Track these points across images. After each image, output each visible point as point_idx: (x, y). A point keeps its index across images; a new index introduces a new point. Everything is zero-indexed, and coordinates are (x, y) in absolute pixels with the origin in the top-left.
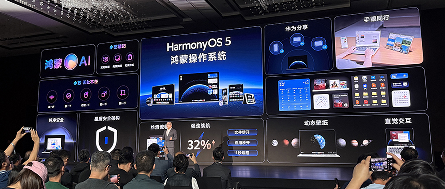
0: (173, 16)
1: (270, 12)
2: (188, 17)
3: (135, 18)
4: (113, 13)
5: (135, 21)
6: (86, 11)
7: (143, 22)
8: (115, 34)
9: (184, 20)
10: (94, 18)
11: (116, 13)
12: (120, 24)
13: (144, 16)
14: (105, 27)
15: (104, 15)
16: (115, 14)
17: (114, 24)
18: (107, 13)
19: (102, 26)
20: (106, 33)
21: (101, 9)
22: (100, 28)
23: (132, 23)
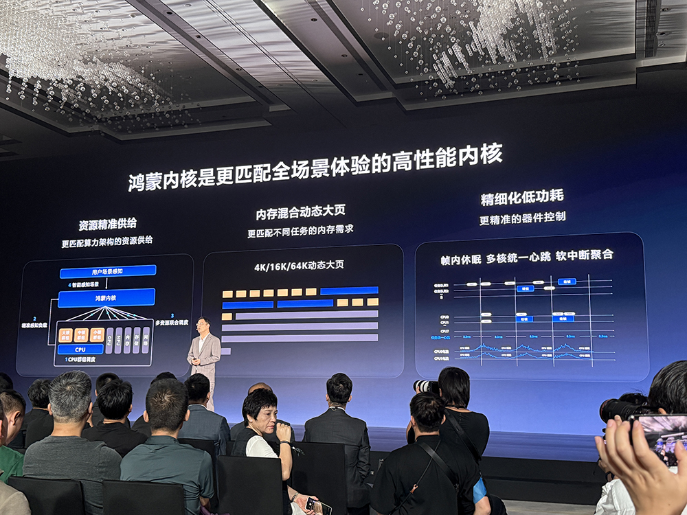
0: (249, 99)
1: (460, 94)
2: (280, 101)
3: (167, 103)
4: (119, 92)
5: (166, 108)
6: (61, 86)
8: (122, 138)
9: (272, 108)
10: (79, 102)
11: (126, 91)
13: (186, 100)
14: (100, 121)
15: (99, 96)
17: (120, 115)
18: (104, 90)
19: (94, 119)
20: (103, 134)
21: (94, 82)
22: (91, 123)
23: (158, 114)
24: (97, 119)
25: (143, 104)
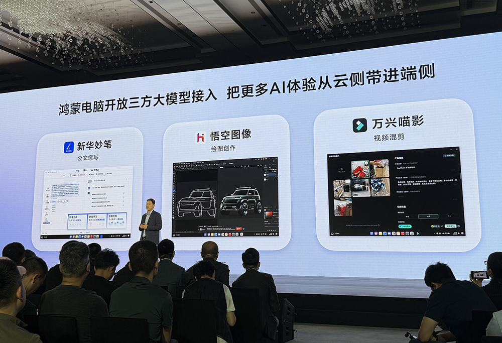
0: (186, 44)
1: (335, 37)
2: (208, 46)
3: (129, 49)
5: (129, 52)
6: (55, 38)
9: (203, 51)
10: (68, 49)
11: (101, 41)
12: (106, 58)
13: (142, 46)
15: (82, 45)
16: (98, 42)
17: (97, 58)
18: (86, 41)
19: (79, 61)
20: (85, 71)
21: (78, 35)
23: (123, 57)
25: (113, 50)
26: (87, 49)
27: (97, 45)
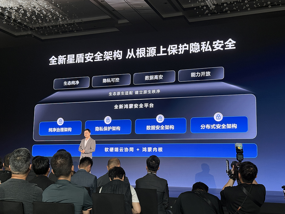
0: (107, 17)
1: (218, 13)
2: (124, 18)
3: (65, 19)
4: (41, 13)
5: (65, 22)
7: (74, 23)
8: (43, 38)
9: (120, 22)
10: (20, 19)
11: (45, 13)
12: (49, 26)
13: (75, 18)
14: (31, 29)
15: (31, 16)
17: (41, 26)
18: (34, 13)
19: (29, 28)
20: (33, 36)
21: (28, 9)
22: (27, 30)
23: (61, 25)
24: (30, 28)
25: (54, 20)
26: (35, 18)
27: (42, 15)
